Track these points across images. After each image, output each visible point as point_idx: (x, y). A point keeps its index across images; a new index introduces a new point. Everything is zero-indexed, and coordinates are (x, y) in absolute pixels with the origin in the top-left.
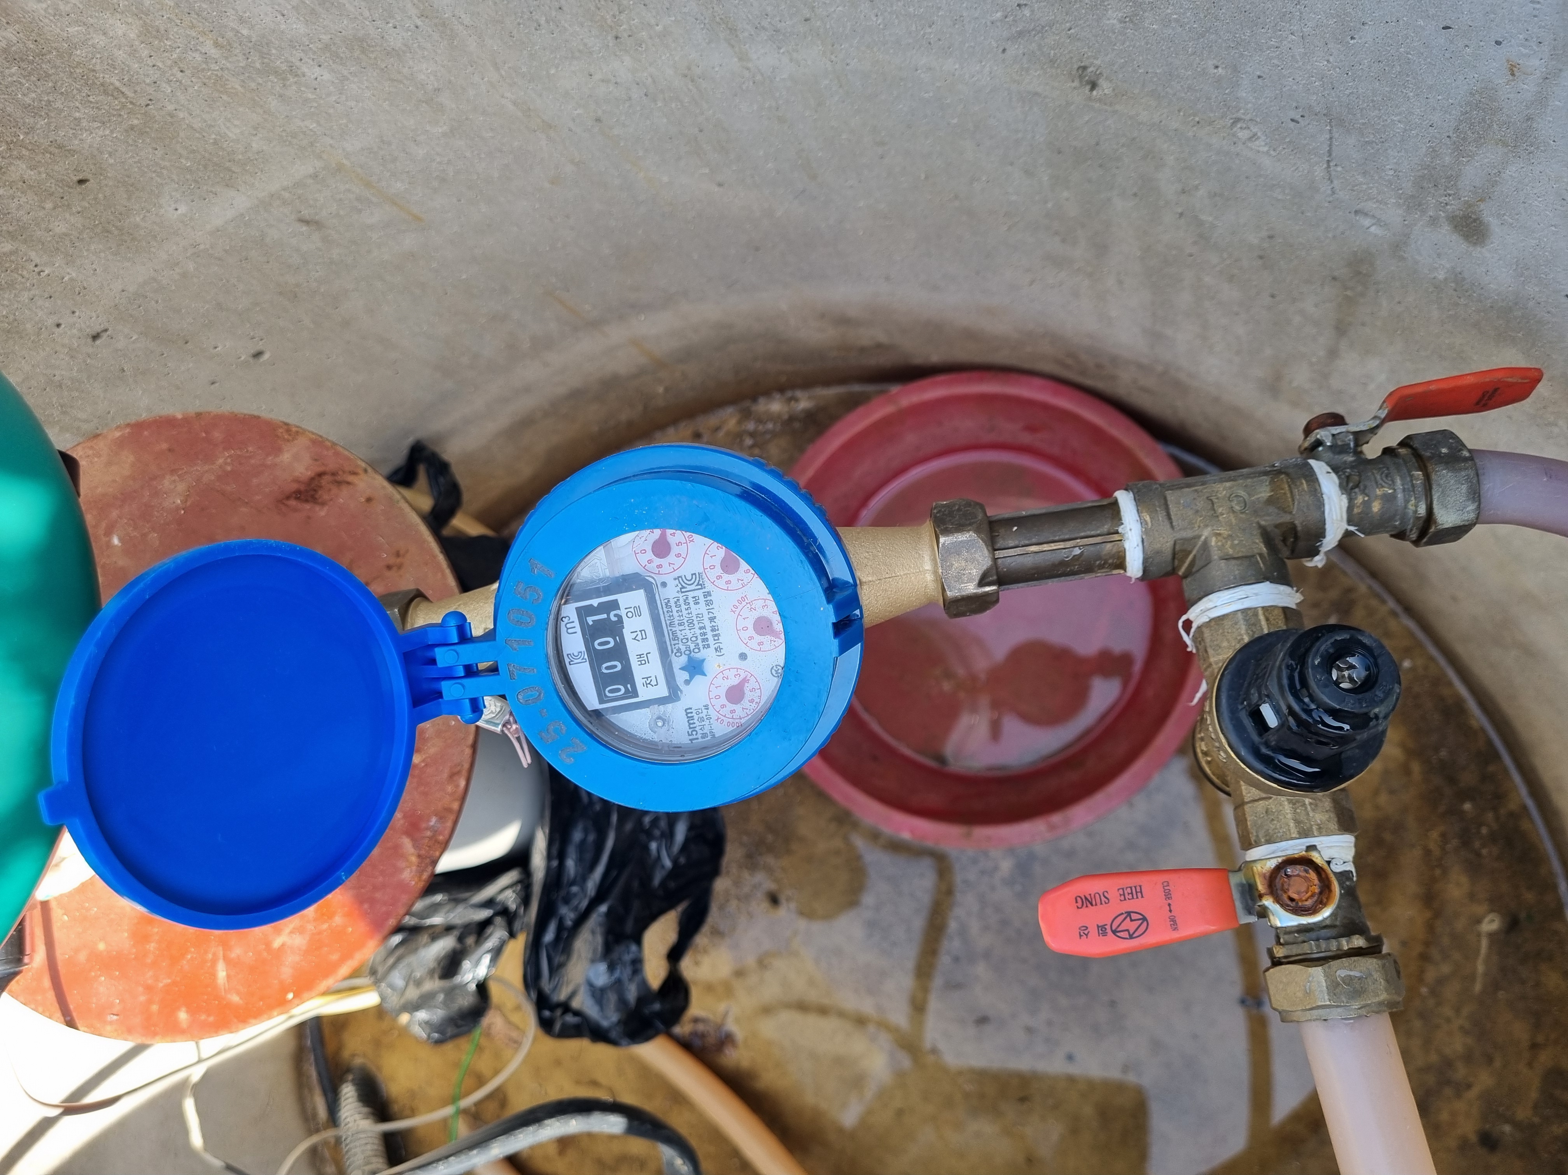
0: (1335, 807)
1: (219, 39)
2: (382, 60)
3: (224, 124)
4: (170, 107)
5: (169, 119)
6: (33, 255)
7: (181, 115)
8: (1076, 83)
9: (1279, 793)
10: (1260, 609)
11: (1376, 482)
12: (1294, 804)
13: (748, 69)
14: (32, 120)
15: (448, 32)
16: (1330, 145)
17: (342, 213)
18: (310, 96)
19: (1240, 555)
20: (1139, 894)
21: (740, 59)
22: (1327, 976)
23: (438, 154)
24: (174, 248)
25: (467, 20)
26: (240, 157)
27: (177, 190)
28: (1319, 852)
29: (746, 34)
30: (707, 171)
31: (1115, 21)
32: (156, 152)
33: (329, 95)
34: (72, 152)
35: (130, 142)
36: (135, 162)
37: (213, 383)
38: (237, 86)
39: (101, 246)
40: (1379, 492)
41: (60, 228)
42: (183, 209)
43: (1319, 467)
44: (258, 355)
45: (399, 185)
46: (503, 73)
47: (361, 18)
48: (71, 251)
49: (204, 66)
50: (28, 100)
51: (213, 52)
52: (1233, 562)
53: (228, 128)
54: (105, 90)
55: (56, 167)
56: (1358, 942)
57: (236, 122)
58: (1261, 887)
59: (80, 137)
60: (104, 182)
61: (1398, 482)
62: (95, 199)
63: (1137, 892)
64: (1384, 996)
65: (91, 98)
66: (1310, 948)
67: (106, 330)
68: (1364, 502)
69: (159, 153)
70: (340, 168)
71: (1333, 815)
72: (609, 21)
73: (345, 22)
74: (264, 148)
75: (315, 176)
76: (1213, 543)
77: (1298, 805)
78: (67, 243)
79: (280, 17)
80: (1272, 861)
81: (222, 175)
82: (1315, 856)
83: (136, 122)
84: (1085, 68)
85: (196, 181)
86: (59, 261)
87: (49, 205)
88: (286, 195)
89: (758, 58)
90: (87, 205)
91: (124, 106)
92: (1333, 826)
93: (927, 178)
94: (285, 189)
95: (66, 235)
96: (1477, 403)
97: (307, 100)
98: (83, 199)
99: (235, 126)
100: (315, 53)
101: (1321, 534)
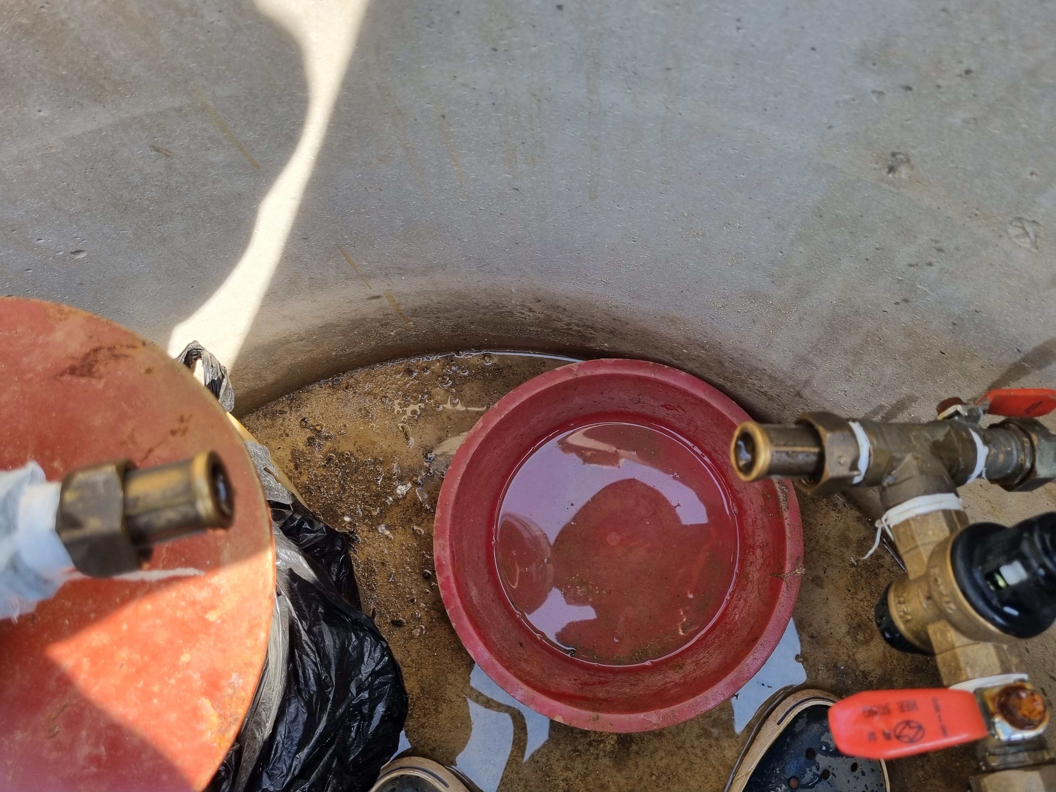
3: (111, 44)
4: (64, 16)
5: (59, 26)
10: (953, 511)
13: (591, 101)
19: (932, 474)
21: (589, 91)
24: (27, 146)
26: (116, 77)
27: (46, 94)
29: (608, 70)
30: (510, 176)
32: (37, 54)
36: (13, 59)
40: (1003, 449)
42: (46, 112)
45: (250, 133)
53: (113, 48)
57: (124, 45)
58: (992, 707)
61: (1013, 443)
63: (913, 705)
68: (995, 453)
69: (39, 56)
70: (204, 108)
74: (141, 74)
75: (179, 110)
77: (1000, 649)
80: (997, 688)
81: (93, 90)
84: (896, 154)
85: (67, 90)
88: (148, 121)
94: (148, 115)
96: (1026, 410)
99: (121, 48)
101: (972, 469)
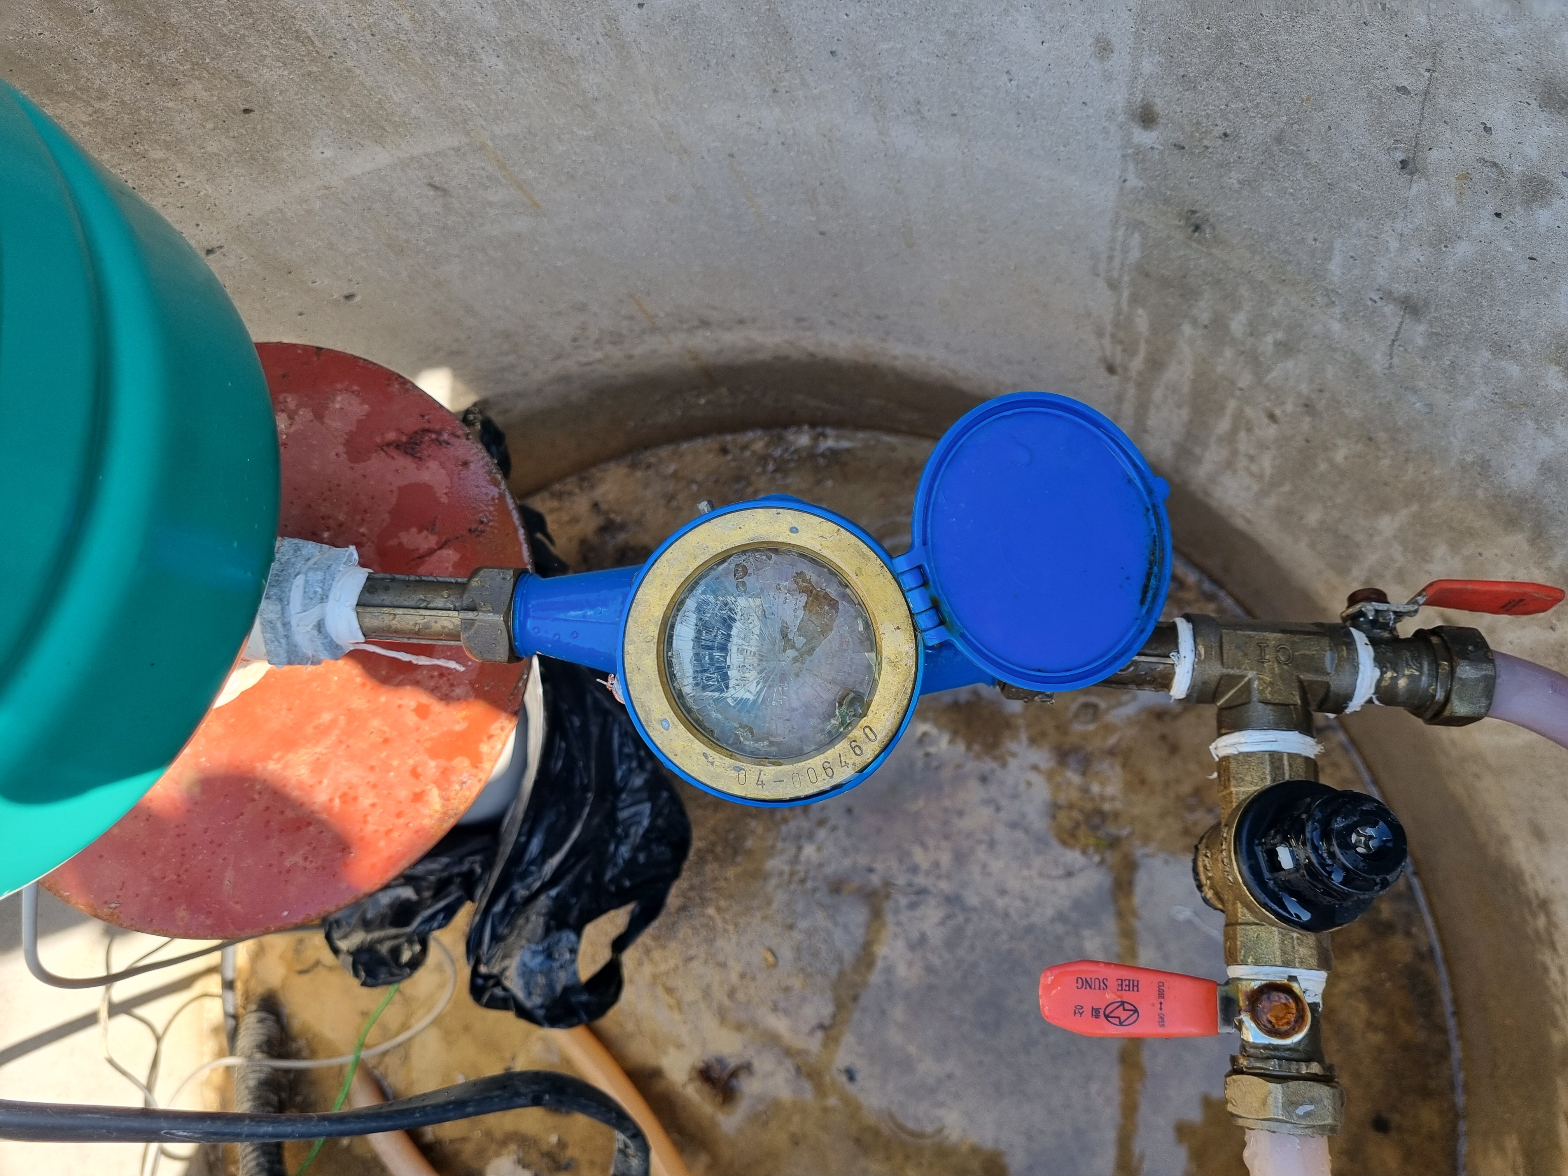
0: (1317, 946)
1: (417, 15)
2: (556, 64)
3: (393, 88)
5: (346, 74)
6: (179, 166)
7: (357, 72)
8: (1182, 223)
9: (1273, 924)
10: (1285, 755)
11: (1407, 662)
12: (1283, 936)
13: (884, 143)
14: (223, 48)
15: (624, 54)
16: (1399, 328)
17: (470, 186)
18: (479, 80)
19: (1277, 701)
20: (1135, 988)
21: (881, 133)
22: (1284, 1093)
23: (575, 153)
24: (308, 186)
25: (645, 47)
26: (397, 119)
27: (329, 136)
28: (1299, 984)
29: (894, 114)
30: (814, 219)
31: (1235, 181)
32: (323, 99)
33: (497, 83)
34: (248, 83)
35: (303, 86)
36: (301, 104)
37: (301, 314)
38: (417, 59)
39: (243, 171)
40: (1407, 672)
41: (212, 147)
42: (329, 153)
43: (1360, 638)
44: (349, 297)
45: (530, 172)
46: (661, 97)
47: (550, 25)
48: (215, 169)
49: (395, 35)
50: (225, 30)
51: (407, 24)
52: (1270, 707)
53: (395, 92)
54: (297, 37)
55: (229, 93)
56: (1315, 1068)
57: (405, 89)
58: (1242, 1002)
59: (260, 72)
60: (266, 115)
61: (1426, 667)
62: (254, 128)
63: (1134, 986)
64: (1329, 1121)
65: (282, 41)
66: (1272, 1066)
67: (221, 247)
68: (1392, 678)
69: (325, 101)
70: (483, 147)
71: (1315, 952)
72: (773, 77)
73: (535, 25)
74: (422, 116)
75: (457, 150)
76: (1255, 686)
77: (1287, 937)
78: (215, 163)
79: (478, 8)
80: (1256, 982)
81: (374, 131)
82: (1295, 986)
83: (315, 69)
84: (1194, 212)
85: (350, 133)
86: (201, 176)
87: (210, 125)
88: (426, 161)
89: (897, 136)
90: (244, 132)
91: (309, 53)
92: (1314, 962)
93: (1015, 268)
94: (427, 155)
95: (215, 154)
96: (1502, 608)
97: (475, 83)
98: (243, 127)
99: (403, 91)
100: (497, 44)
101: (1349, 697)
